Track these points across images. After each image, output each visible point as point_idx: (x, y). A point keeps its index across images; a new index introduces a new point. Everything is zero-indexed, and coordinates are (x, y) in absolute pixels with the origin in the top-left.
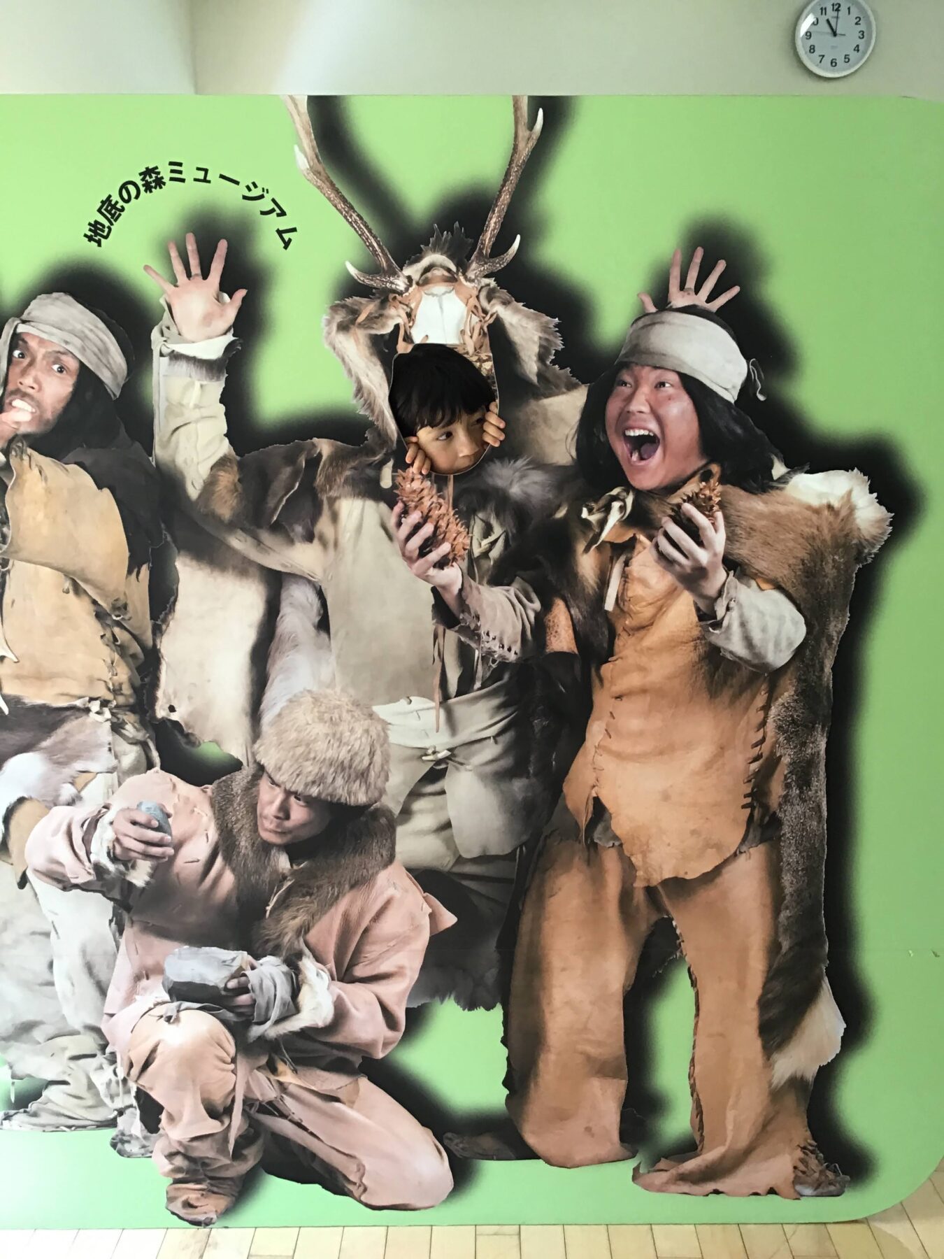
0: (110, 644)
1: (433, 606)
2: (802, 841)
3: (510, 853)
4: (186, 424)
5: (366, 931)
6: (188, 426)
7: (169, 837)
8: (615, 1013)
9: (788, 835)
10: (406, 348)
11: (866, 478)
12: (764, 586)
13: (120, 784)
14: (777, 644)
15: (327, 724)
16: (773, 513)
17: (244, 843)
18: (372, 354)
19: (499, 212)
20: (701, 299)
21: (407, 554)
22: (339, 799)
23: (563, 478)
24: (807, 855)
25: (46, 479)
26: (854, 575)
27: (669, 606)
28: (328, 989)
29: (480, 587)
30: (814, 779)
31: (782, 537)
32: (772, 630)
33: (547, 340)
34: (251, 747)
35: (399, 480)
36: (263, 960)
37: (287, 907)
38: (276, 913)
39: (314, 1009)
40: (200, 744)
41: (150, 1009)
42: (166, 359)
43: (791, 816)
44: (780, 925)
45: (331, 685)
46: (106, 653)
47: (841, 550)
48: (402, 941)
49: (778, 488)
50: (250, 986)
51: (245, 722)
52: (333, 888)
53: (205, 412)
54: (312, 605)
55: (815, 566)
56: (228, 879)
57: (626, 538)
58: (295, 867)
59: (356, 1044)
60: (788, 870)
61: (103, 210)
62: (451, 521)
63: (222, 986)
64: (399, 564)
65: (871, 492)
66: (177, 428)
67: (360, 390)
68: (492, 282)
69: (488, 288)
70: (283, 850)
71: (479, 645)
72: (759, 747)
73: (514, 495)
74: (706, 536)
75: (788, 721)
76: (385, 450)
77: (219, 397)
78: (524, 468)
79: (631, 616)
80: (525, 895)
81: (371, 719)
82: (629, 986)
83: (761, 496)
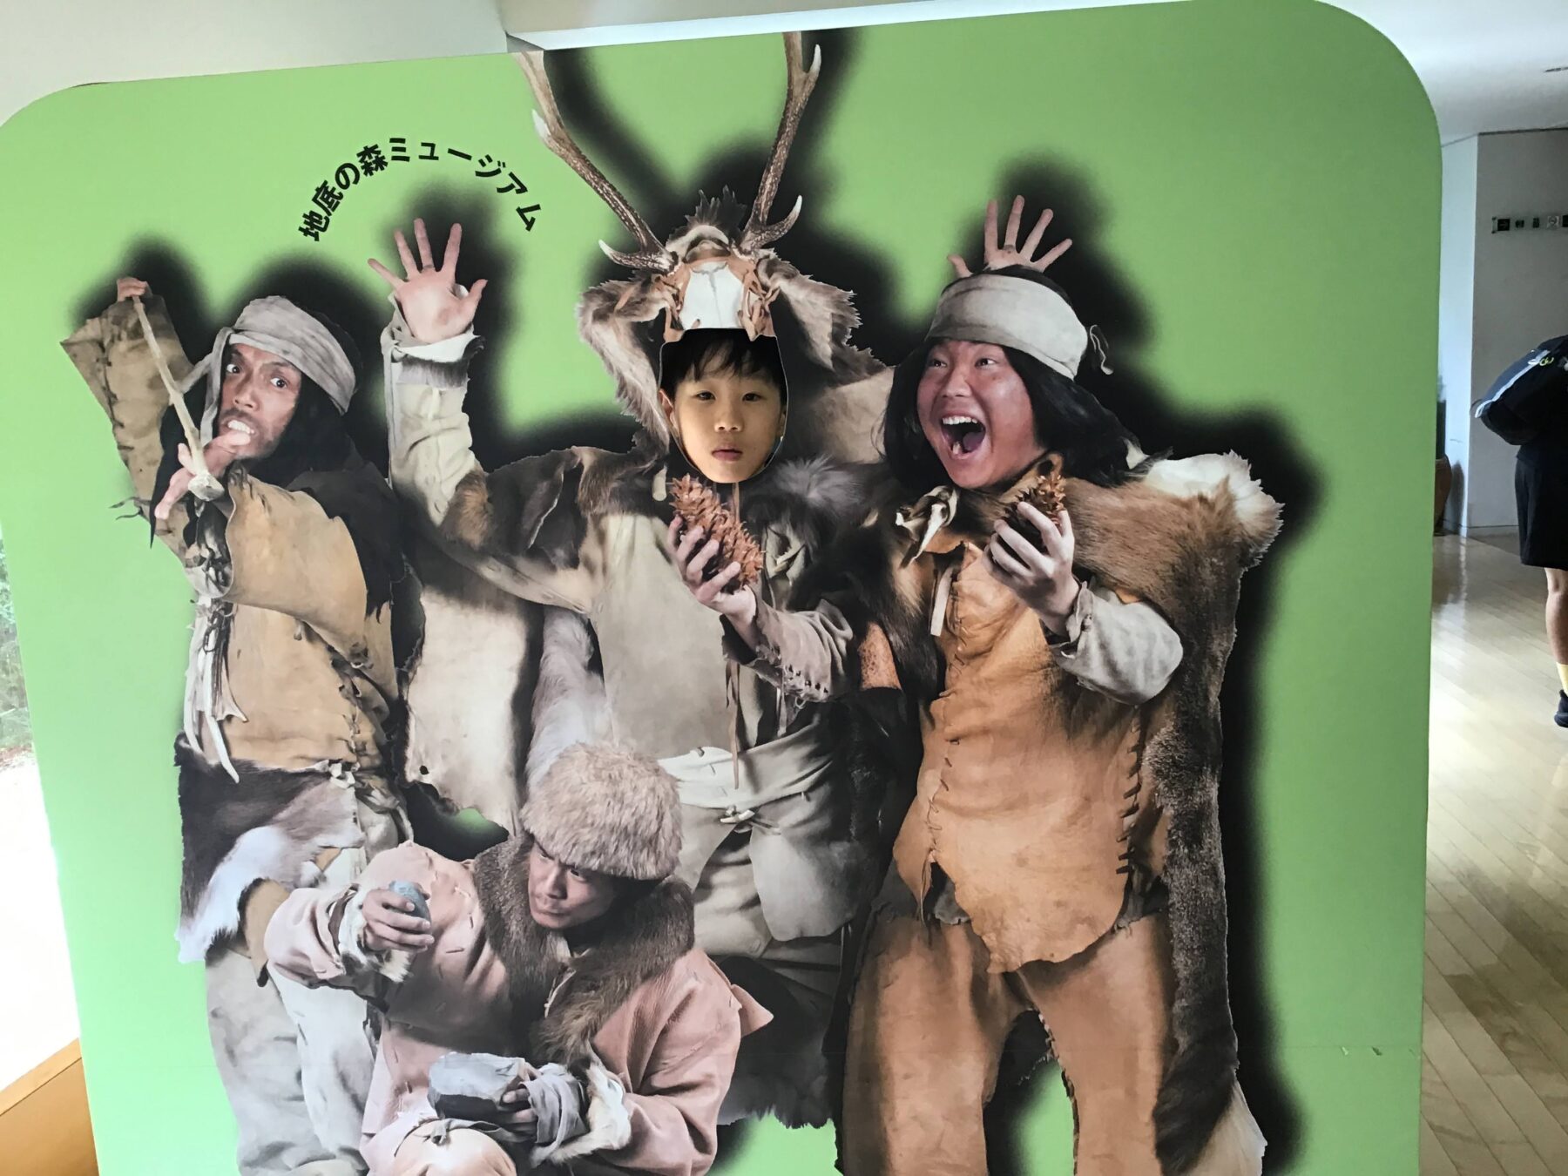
0: (350, 696)
1: (724, 638)
2: (1196, 912)
3: (832, 935)
4: (425, 439)
5: (665, 1031)
6: (428, 440)
7: (428, 923)
8: (976, 1128)
9: (1178, 905)
10: (675, 336)
11: (1246, 461)
12: (1126, 598)
13: (368, 861)
14: (1148, 669)
15: (605, 783)
16: (1131, 510)
17: (514, 927)
18: (635, 345)
19: (775, 171)
20: (1024, 258)
21: (689, 577)
22: (625, 872)
23: (868, 477)
24: (1204, 930)
25: (270, 509)
26: (1239, 581)
27: (1010, 627)
28: (623, 1103)
29: (778, 613)
30: (1205, 834)
31: (1143, 538)
32: (1140, 656)
33: (841, 317)
34: (518, 813)
35: (675, 489)
36: (544, 1068)
37: (569, 1004)
38: (557, 1011)
39: (607, 1127)
40: (458, 811)
41: (415, 1128)
42: (398, 366)
43: (1179, 881)
44: (1174, 1019)
45: (607, 736)
46: (346, 707)
47: (1220, 551)
48: (708, 1044)
49: (1135, 479)
50: (530, 1100)
51: (509, 784)
52: (622, 979)
53: (445, 424)
54: (580, 642)
55: (1189, 572)
56: (499, 972)
57: (952, 547)
58: (576, 956)
59: (659, 1170)
60: (1181, 949)
61: (318, 199)
62: (739, 535)
63: (497, 1099)
64: (680, 590)
65: (1253, 478)
66: (415, 444)
67: (623, 387)
68: (772, 253)
69: (767, 260)
70: (561, 937)
71: (781, 682)
72: (1133, 797)
73: (814, 503)
74: (1051, 540)
75: (1168, 764)
76: (656, 456)
77: (462, 405)
78: (823, 469)
79: (963, 641)
80: (855, 985)
81: (657, 775)
82: (988, 1097)
83: (1117, 490)
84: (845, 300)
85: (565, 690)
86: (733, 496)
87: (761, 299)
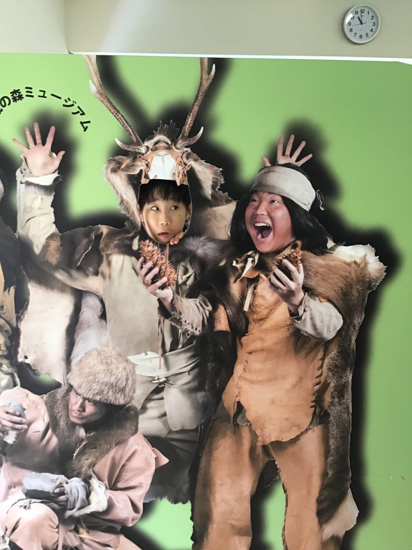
1: (159, 308)
2: (339, 424)
3: (195, 429)
4: (33, 217)
5: (124, 466)
6: (35, 218)
7: (25, 420)
8: (247, 505)
9: (333, 421)
10: (146, 181)
11: (374, 249)
12: (322, 300)
14: (328, 328)
15: (105, 365)
16: (327, 265)
17: (62, 423)
18: (128, 184)
19: (193, 115)
20: (293, 160)
21: (146, 282)
22: (110, 402)
23: (223, 246)
24: (342, 430)
26: (367, 296)
27: (276, 309)
28: (104, 493)
29: (182, 299)
30: (346, 394)
31: (331, 276)
32: (326, 323)
33: (216, 179)
35: (142, 246)
36: (72, 479)
37: (84, 454)
38: (79, 457)
39: (97, 503)
40: (40, 375)
41: (16, 503)
42: (24, 185)
43: (334, 412)
44: (328, 464)
45: (107, 346)
47: (361, 283)
48: (141, 471)
49: (330, 253)
50: (65, 492)
51: (63, 364)
52: (107, 445)
53: (43, 211)
54: (97, 307)
55: (348, 291)
56: (55, 441)
57: (255, 276)
58: (88, 435)
59: (118, 520)
60: (332, 438)
62: (167, 266)
63: (51, 491)
64: (142, 287)
65: (376, 256)
66: (29, 219)
67: (122, 201)
68: (189, 150)
69: (187, 152)
70: (82, 427)
71: (181, 327)
72: (319, 378)
73: (199, 254)
74: (295, 275)
75: (334, 366)
76: (135, 231)
77: (51, 204)
78: (205, 241)
79: (257, 314)
80: (203, 448)
81: (127, 363)
82: (253, 493)
83: (322, 257)
84: (218, 172)
85: (90, 326)
86: (166, 250)
87: (183, 169)
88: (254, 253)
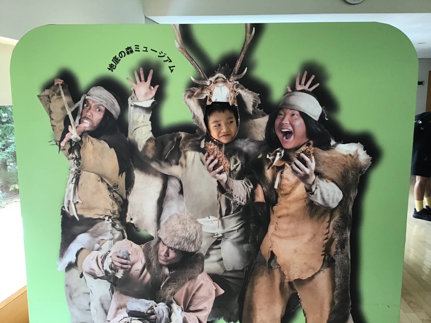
0: (112, 198)
1: (218, 187)
2: (342, 267)
3: (242, 269)
4: (138, 128)
5: (194, 295)
6: (139, 128)
7: (129, 262)
9: (337, 265)
12: (328, 181)
13: (114, 244)
14: (333, 200)
15: (182, 225)
16: (331, 157)
17: (154, 264)
19: (240, 60)
20: (306, 88)
21: (209, 169)
22: (186, 250)
23: (260, 145)
24: (344, 272)
25: (93, 145)
26: (359, 178)
27: (296, 187)
28: (181, 314)
29: (233, 180)
30: (346, 246)
31: (334, 165)
32: (331, 197)
33: (255, 100)
34: (157, 232)
35: (207, 145)
36: (159, 304)
37: (167, 286)
38: (164, 288)
39: (176, 321)
40: (140, 231)
41: (122, 319)
42: (133, 107)
43: (338, 258)
44: (334, 296)
45: (183, 212)
46: (111, 201)
47: (354, 169)
48: (206, 299)
49: (332, 149)
50: (155, 312)
51: (155, 224)
52: (183, 280)
53: (145, 124)
54: (178, 186)
55: (346, 174)
56: (148, 276)
57: (282, 165)
58: (170, 273)
60: (337, 277)
61: (114, 60)
62: (223, 159)
63: (145, 312)
64: (207, 173)
65: (364, 150)
66: (136, 129)
67: (194, 116)
68: (238, 82)
69: (236, 84)
70: (166, 267)
71: (233, 199)
72: (327, 235)
73: (245, 151)
74: (309, 164)
75: (337, 226)
76: (202, 135)
77: (149, 119)
78: (248, 141)
79: (283, 190)
80: (247, 284)
81: (197, 223)
82: (283, 316)
83: (327, 151)
84: (257, 96)
85: (172, 199)
86: (222, 148)
87: (234, 95)
88: (281, 149)
